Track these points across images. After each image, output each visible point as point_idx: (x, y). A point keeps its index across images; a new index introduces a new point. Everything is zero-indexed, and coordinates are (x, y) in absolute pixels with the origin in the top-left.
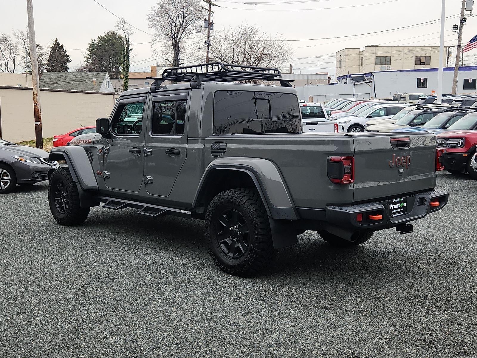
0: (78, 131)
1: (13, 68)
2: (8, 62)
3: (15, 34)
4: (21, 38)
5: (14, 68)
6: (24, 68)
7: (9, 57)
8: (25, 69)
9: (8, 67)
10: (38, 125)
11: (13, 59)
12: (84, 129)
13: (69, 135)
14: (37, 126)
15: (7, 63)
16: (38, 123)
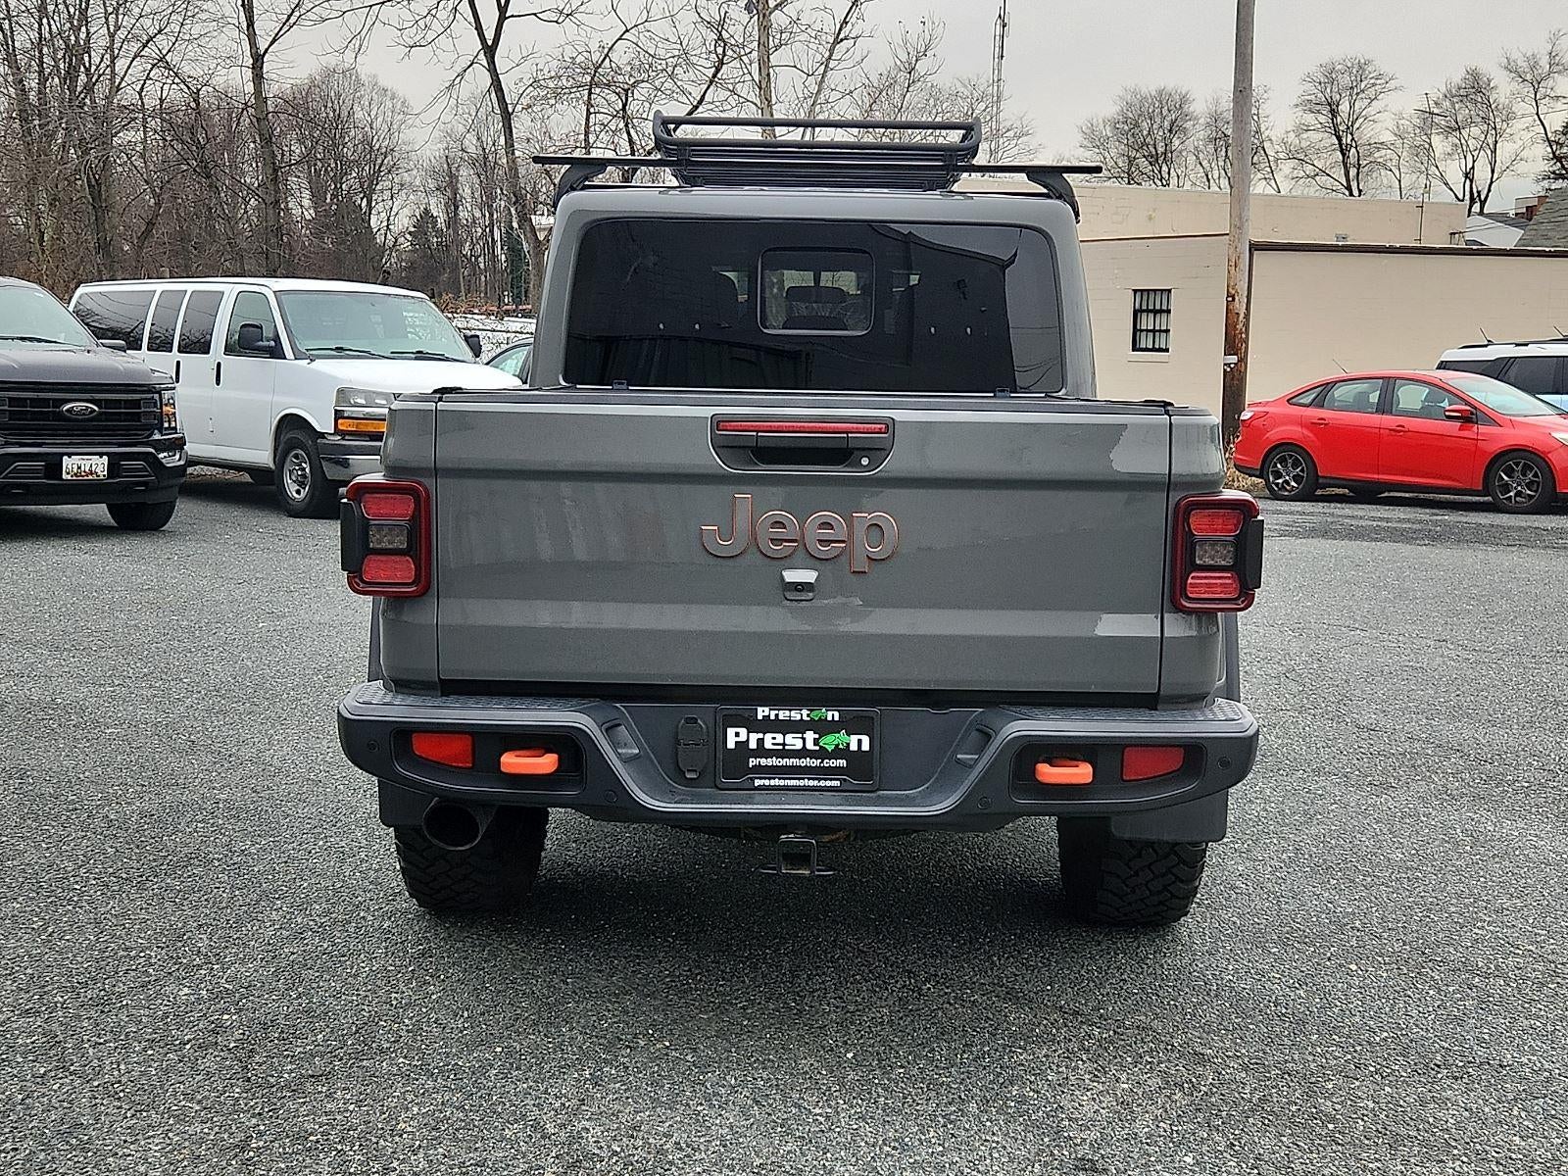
0: (1319, 386)
1: (1489, 181)
2: (1474, 161)
3: (1510, 68)
4: (1529, 77)
5: (1492, 182)
6: (1544, 179)
7: (1479, 147)
8: (1546, 183)
9: (1471, 181)
10: (1232, 366)
11: (1489, 152)
12: (1336, 382)
13: (1288, 401)
14: (1228, 369)
15: (1470, 166)
16: (1233, 359)
